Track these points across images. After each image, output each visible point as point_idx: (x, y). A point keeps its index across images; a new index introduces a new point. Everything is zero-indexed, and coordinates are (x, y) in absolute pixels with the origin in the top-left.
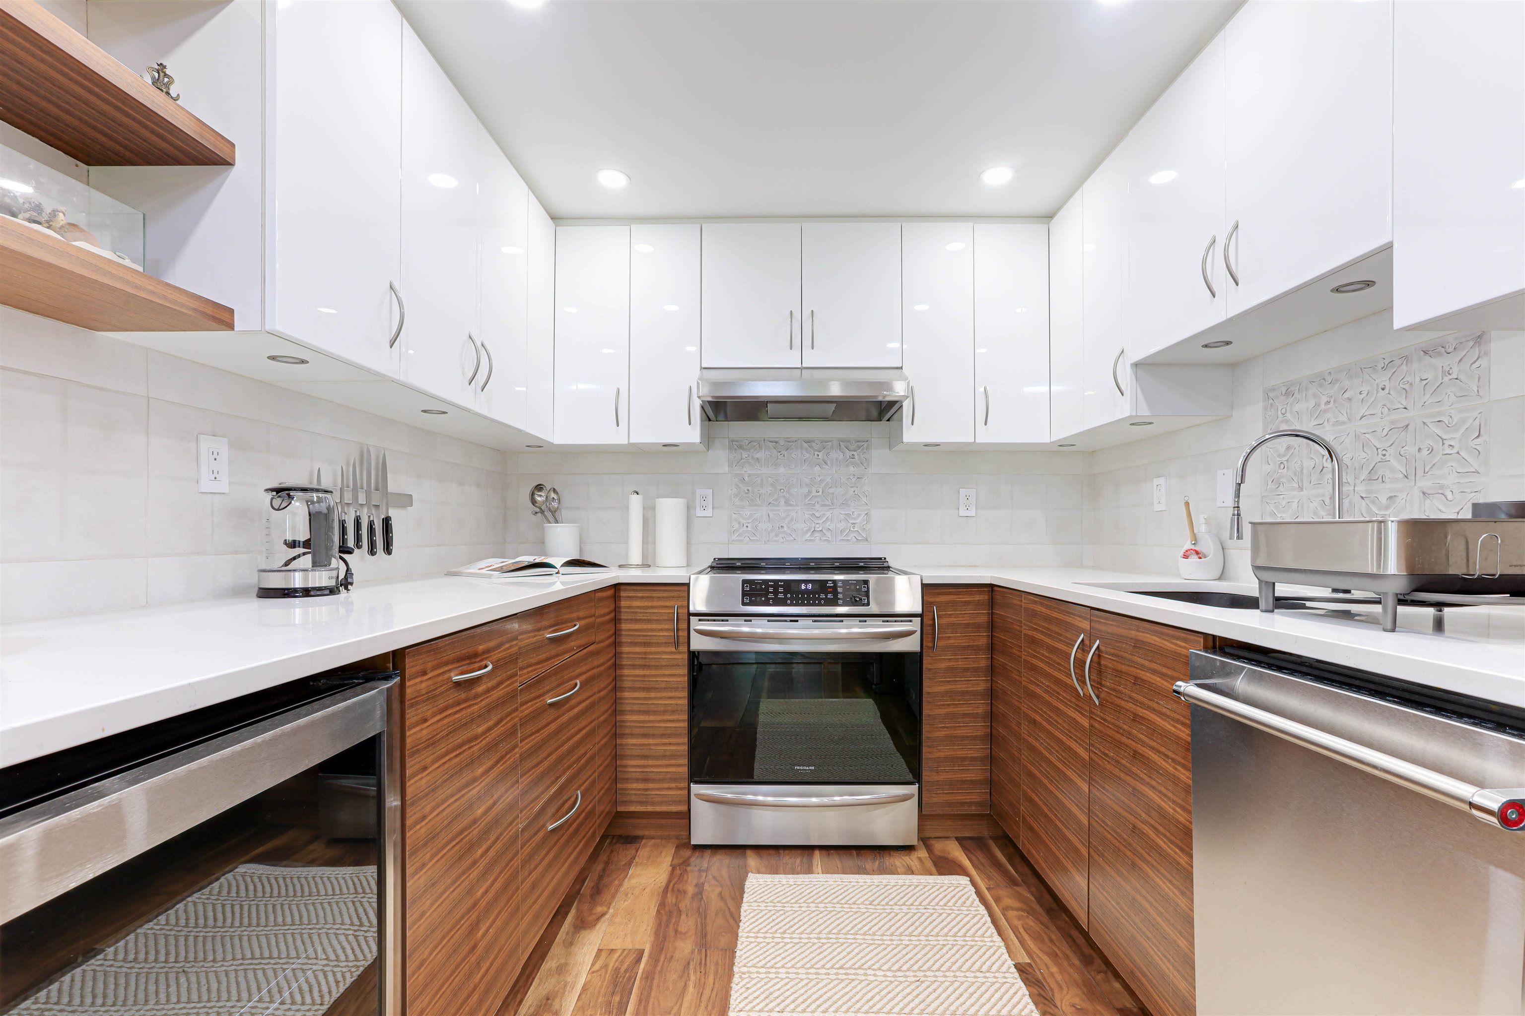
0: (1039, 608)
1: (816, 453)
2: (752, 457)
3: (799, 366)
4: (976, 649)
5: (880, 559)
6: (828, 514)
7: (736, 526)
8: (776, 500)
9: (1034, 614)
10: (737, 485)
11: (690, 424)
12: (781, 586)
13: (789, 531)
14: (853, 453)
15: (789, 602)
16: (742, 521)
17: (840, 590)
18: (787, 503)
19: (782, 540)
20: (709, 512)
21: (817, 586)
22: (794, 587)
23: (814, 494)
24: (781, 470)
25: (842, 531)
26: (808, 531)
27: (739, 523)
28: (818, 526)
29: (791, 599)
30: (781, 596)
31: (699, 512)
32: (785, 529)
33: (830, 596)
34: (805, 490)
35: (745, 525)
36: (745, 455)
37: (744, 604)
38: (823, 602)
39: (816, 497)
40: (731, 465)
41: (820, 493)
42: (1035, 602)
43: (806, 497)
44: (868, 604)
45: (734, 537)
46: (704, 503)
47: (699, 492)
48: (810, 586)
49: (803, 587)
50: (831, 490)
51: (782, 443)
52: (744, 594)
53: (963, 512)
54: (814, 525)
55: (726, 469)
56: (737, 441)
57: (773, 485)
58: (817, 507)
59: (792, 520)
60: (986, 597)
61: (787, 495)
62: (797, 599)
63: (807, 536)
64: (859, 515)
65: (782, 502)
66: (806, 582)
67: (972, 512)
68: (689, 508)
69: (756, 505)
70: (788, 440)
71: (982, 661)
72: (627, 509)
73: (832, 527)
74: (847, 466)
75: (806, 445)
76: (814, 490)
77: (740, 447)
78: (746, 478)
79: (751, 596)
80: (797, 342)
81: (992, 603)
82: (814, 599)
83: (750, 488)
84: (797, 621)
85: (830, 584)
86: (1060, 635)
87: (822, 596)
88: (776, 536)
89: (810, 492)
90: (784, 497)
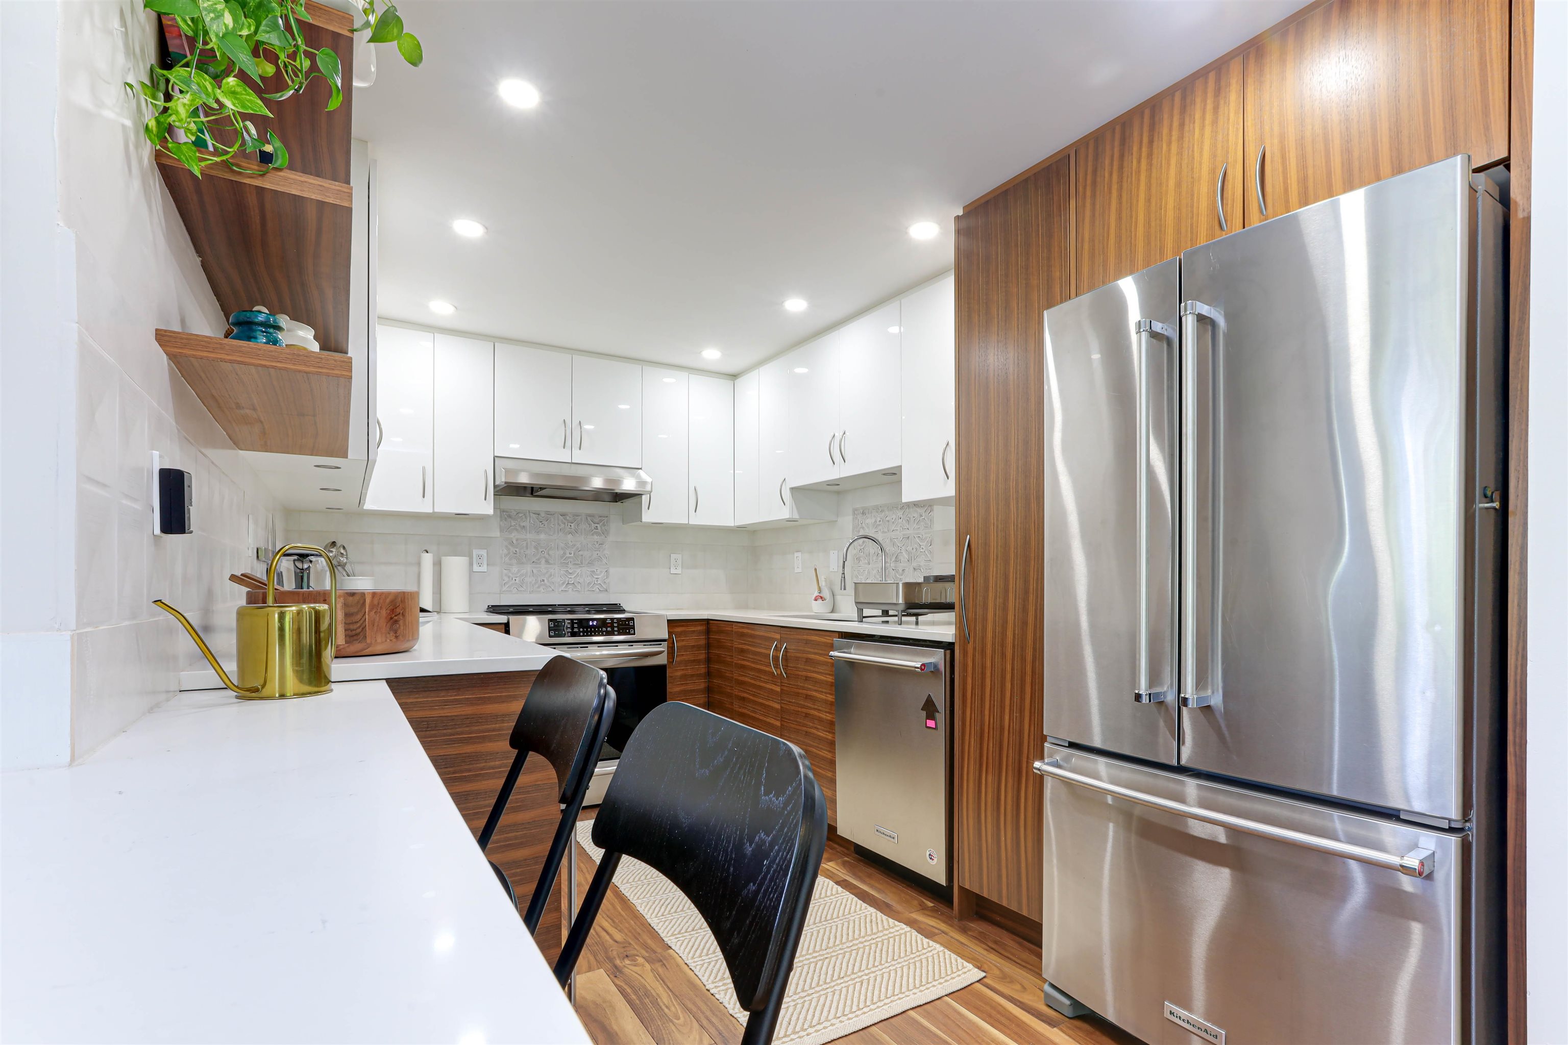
0: (745, 631)
1: (569, 524)
2: (519, 525)
3: (570, 461)
4: (697, 662)
5: (616, 604)
6: (578, 571)
7: (506, 579)
8: (539, 559)
9: (742, 635)
10: (506, 546)
11: (485, 499)
12: (576, 623)
13: (548, 584)
14: (596, 525)
15: (581, 634)
16: (510, 575)
17: (615, 625)
18: (547, 562)
19: (543, 591)
20: (484, 568)
21: (600, 623)
22: (585, 624)
23: (568, 555)
24: (542, 536)
25: (589, 584)
26: (563, 583)
27: (509, 577)
28: (570, 580)
29: (583, 632)
30: (576, 630)
31: (476, 568)
32: (546, 581)
33: (609, 629)
34: (562, 552)
35: (514, 579)
36: (513, 524)
37: (550, 636)
38: (604, 633)
39: (569, 557)
40: (501, 531)
41: (572, 555)
42: (743, 628)
43: (562, 557)
44: (634, 634)
45: (504, 589)
46: (480, 561)
47: (475, 552)
48: (595, 623)
49: (591, 623)
50: (581, 553)
51: (543, 515)
52: (550, 629)
53: (673, 571)
54: (567, 579)
55: (498, 534)
56: (507, 512)
57: (536, 548)
58: (570, 565)
59: (551, 575)
60: (705, 627)
61: (547, 556)
62: (587, 632)
63: (563, 588)
64: (601, 572)
65: (543, 561)
66: (593, 620)
67: (679, 571)
68: (471, 564)
69: (523, 563)
70: (548, 513)
71: (702, 669)
72: (419, 564)
73: (581, 581)
74: (593, 535)
75: (561, 518)
76: (568, 552)
77: (510, 516)
78: (514, 542)
79: (555, 631)
80: (568, 443)
81: (708, 632)
82: (599, 632)
83: (517, 550)
84: (587, 647)
85: (609, 621)
86: (761, 644)
87: (604, 629)
88: (539, 587)
89: (565, 553)
90: (544, 557)
